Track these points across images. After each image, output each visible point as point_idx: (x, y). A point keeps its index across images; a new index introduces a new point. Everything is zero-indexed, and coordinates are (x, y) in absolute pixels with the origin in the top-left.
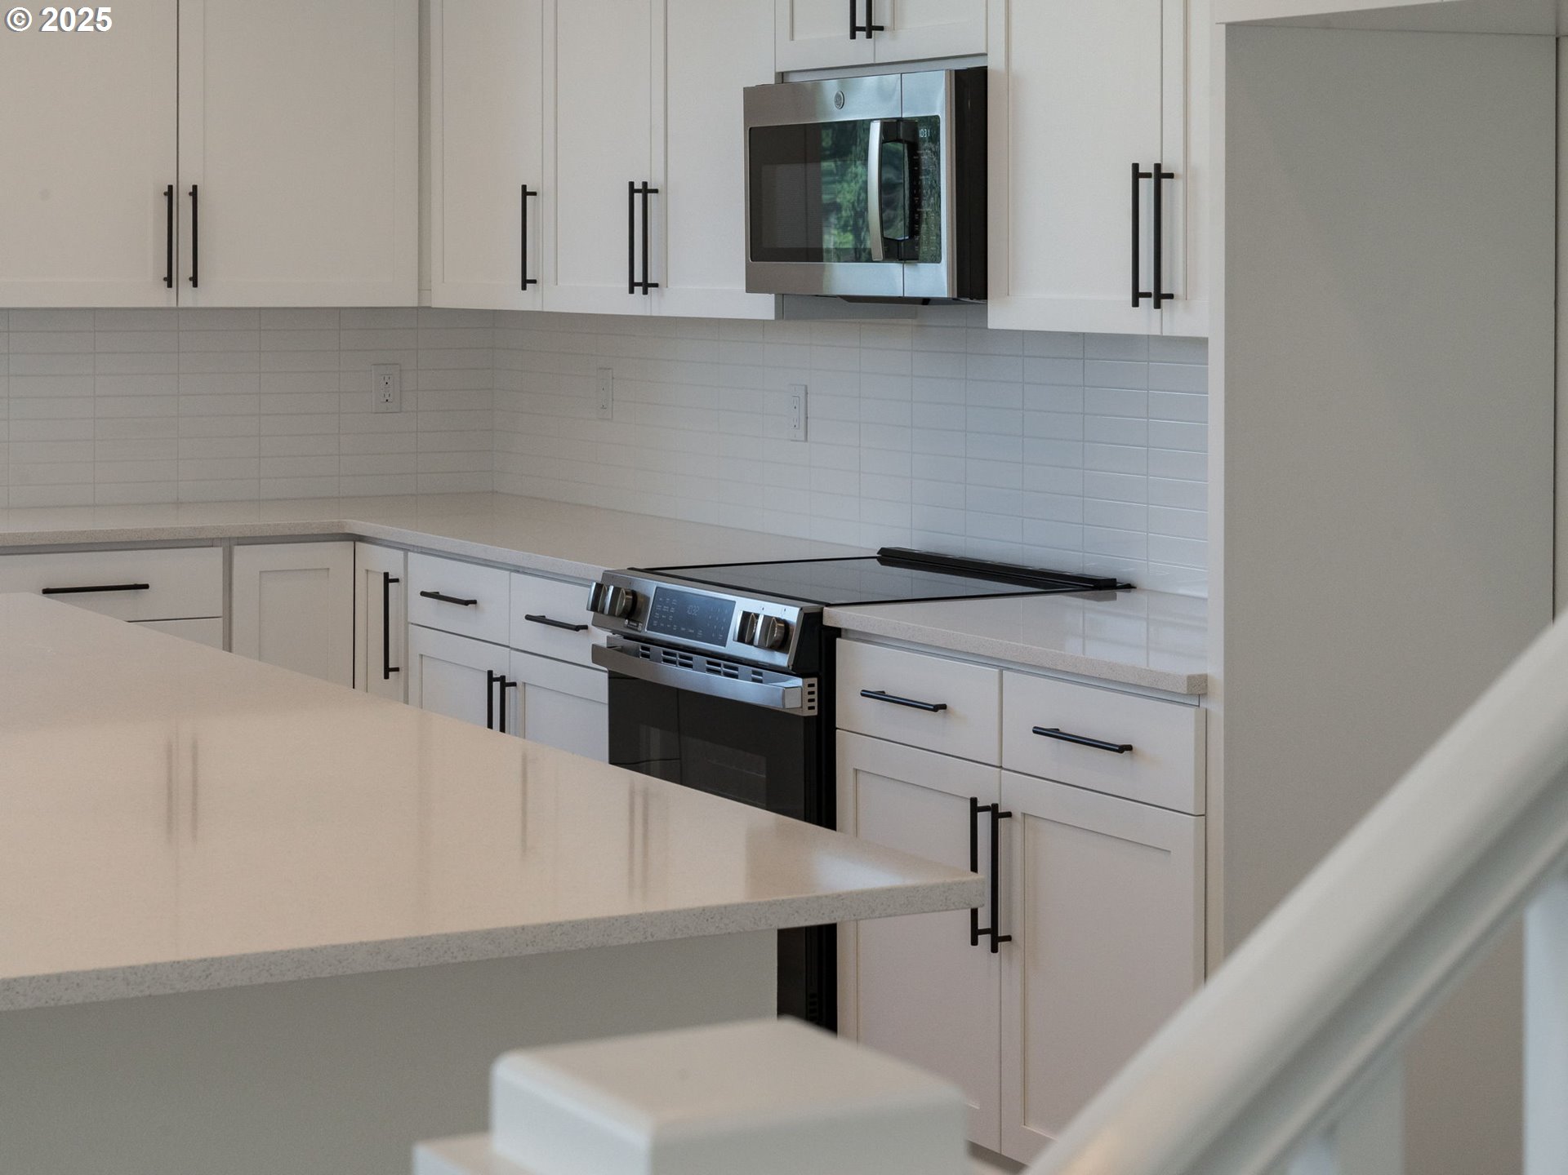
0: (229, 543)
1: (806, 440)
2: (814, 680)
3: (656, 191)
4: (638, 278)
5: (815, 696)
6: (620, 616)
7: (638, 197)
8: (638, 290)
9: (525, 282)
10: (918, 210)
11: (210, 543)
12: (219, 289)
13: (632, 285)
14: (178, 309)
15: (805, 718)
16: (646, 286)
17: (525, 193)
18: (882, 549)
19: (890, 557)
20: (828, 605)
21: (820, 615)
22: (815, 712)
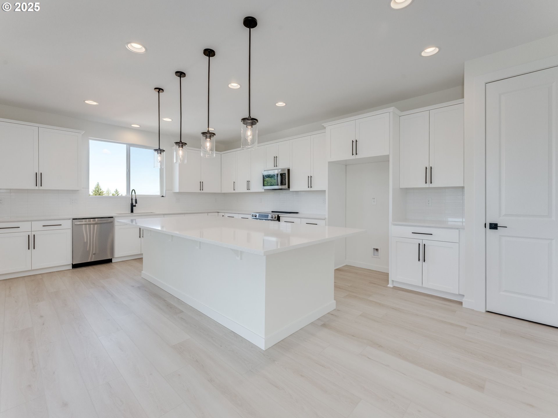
3: (250, 181)
9: (234, 190)
16: (249, 189)
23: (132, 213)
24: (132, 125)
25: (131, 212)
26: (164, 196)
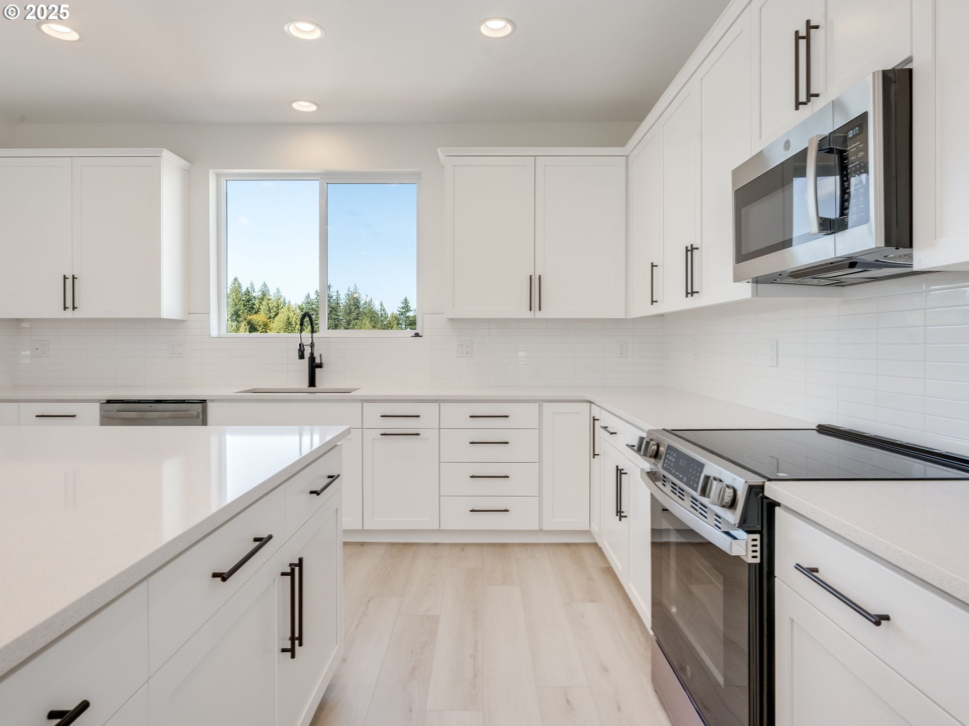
0: (541, 401)
1: (777, 366)
2: (757, 536)
3: (697, 249)
4: (689, 291)
5: (758, 548)
6: (651, 457)
7: (689, 253)
8: (689, 295)
9: (653, 302)
10: (848, 191)
11: (535, 401)
12: (549, 312)
13: (687, 293)
14: (534, 319)
15: (749, 564)
16: (693, 293)
17: (653, 266)
18: (819, 425)
19: (824, 430)
20: (770, 480)
21: (762, 487)
22: (758, 561)
23: (312, 389)
25: (310, 387)
26: (420, 334)
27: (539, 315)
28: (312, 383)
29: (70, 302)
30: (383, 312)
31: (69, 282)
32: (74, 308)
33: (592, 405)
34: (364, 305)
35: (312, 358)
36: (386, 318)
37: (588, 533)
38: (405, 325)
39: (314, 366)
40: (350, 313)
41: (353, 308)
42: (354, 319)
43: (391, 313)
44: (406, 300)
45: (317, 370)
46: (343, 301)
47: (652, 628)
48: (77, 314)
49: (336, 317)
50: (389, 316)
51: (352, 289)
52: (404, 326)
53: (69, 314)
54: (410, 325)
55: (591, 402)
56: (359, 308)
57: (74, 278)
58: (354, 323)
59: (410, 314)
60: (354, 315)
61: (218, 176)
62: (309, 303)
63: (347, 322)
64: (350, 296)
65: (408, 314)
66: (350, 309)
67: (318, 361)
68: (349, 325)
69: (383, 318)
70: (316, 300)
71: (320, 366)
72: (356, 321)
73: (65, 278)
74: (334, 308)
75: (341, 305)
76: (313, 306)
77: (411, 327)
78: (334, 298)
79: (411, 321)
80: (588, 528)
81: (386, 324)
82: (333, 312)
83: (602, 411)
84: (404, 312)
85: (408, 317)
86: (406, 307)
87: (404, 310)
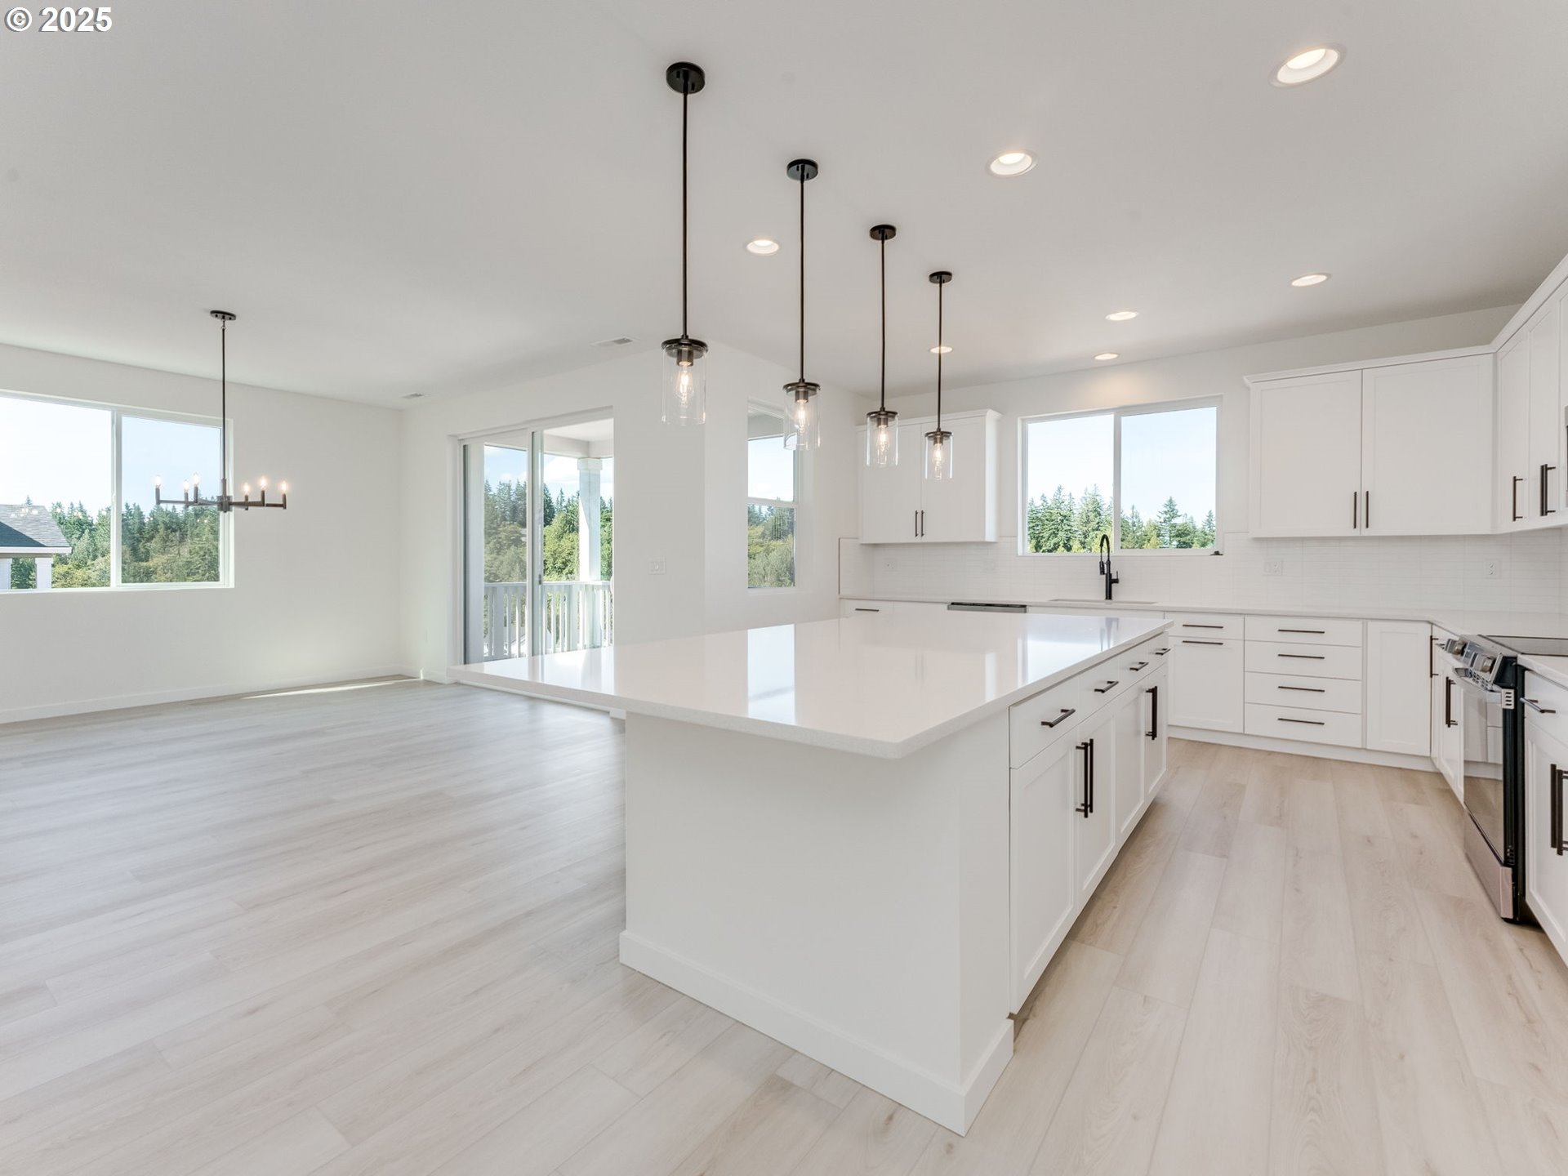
0: (1366, 619)
2: (1511, 691)
5: (1512, 699)
6: (1455, 654)
11: (1358, 619)
15: (1504, 709)
20: (1521, 654)
21: (1516, 658)
22: (1511, 707)
23: (1109, 601)
24: (1098, 358)
25: (1107, 598)
26: (1221, 553)
27: (1366, 532)
28: (1109, 596)
29: (919, 530)
30: (1135, 520)
31: (919, 515)
32: (922, 535)
33: (1434, 626)
34: (1108, 510)
35: (1109, 575)
36: (1140, 527)
37: (1429, 758)
38: (1170, 537)
39: (1111, 582)
40: (1088, 521)
41: (1092, 515)
42: (1093, 530)
43: (1148, 520)
44: (1171, 501)
45: (1114, 585)
46: (1078, 507)
47: (1465, 803)
48: (925, 539)
49: (1069, 528)
50: (1145, 524)
51: (1091, 491)
52: (1167, 538)
53: (919, 539)
54: (1177, 536)
55: (1432, 624)
56: (1100, 514)
57: (922, 513)
58: (1094, 535)
59: (1177, 521)
60: (1094, 525)
61: (1023, 420)
62: (1032, 511)
63: (1084, 534)
64: (1088, 499)
65: (1173, 521)
66: (1088, 516)
67: (1114, 577)
68: (1085, 537)
69: (1135, 528)
70: (1042, 507)
71: (1116, 581)
72: (1096, 532)
73: (917, 513)
74: (1065, 516)
75: (1075, 511)
76: (1038, 515)
77: (1179, 539)
78: (1066, 503)
79: (1178, 530)
80: (1428, 755)
81: (1141, 535)
82: (1065, 522)
83: (1441, 630)
84: (1168, 518)
85: (1174, 526)
86: (1171, 510)
87: (1168, 516)
